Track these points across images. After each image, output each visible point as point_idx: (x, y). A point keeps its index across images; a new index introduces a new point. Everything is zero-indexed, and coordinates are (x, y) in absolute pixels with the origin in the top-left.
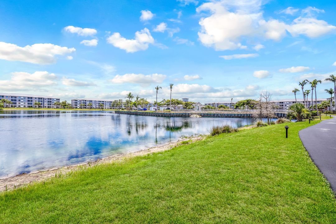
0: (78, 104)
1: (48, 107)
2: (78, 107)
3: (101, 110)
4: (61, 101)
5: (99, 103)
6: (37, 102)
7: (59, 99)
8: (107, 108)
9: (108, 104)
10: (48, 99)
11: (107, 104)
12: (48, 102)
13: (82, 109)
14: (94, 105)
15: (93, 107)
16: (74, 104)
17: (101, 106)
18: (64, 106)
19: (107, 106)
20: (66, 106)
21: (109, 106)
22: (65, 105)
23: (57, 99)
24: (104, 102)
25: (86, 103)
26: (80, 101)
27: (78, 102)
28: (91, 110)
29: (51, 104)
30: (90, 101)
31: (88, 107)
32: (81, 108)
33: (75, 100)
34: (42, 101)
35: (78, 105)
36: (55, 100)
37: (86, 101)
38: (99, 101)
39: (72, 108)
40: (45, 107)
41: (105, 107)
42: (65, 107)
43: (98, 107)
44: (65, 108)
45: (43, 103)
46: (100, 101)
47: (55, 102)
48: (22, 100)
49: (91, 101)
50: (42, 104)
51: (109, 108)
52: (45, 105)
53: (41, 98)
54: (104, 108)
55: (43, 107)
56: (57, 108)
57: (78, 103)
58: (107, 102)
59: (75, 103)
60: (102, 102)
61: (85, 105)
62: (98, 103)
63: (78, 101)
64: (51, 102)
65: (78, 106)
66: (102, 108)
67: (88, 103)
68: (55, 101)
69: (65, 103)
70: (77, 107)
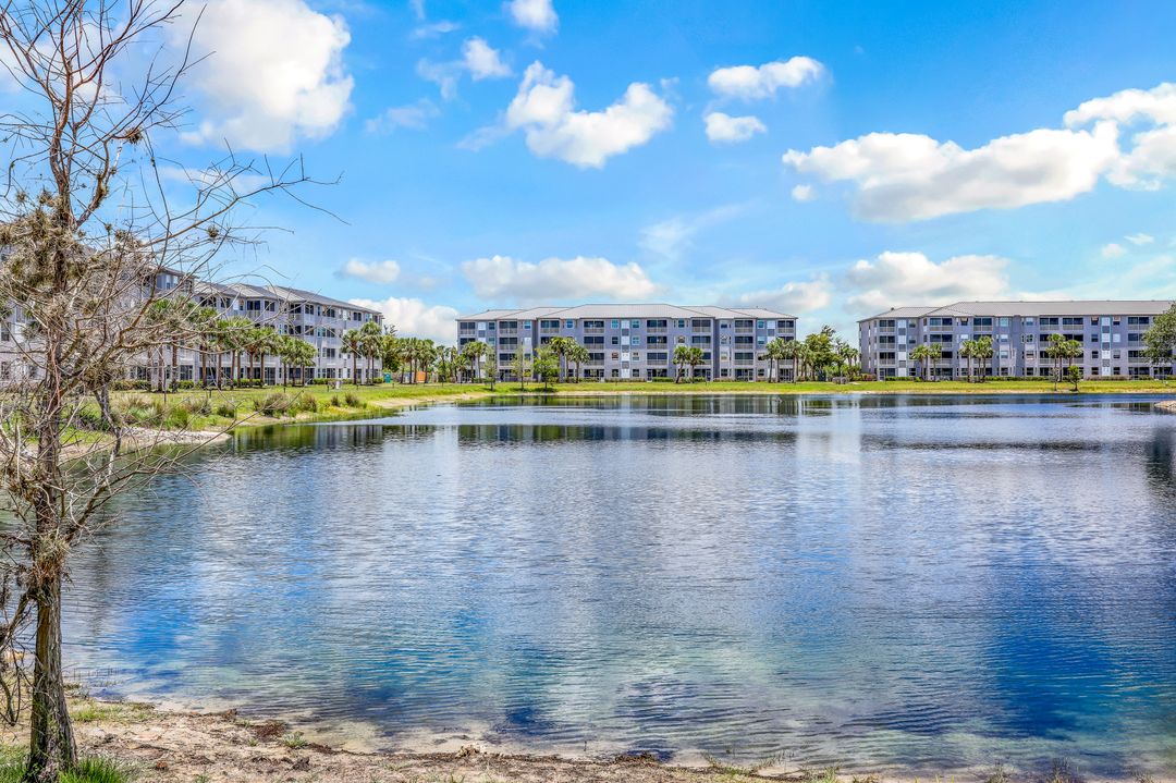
0: (902, 347)
1: (739, 372)
2: (902, 372)
3: (1064, 388)
4: (801, 337)
5: (1044, 338)
6: (688, 347)
7: (791, 323)
8: (1106, 372)
9: (1117, 338)
10: (739, 322)
11: (1105, 338)
12: (739, 340)
13: (923, 379)
14: (1004, 349)
15: (1003, 364)
16: (876, 348)
17: (1063, 354)
18: (819, 363)
19: (1106, 355)
20: (828, 361)
21: (1124, 352)
22: (821, 360)
23: (781, 323)
24: (1087, 322)
25: (948, 338)
26: (914, 324)
27: (902, 332)
28: (987, 388)
29: (750, 356)
30: (977, 321)
31: (963, 364)
32: (916, 374)
33: (883, 323)
34: (708, 338)
35: (902, 356)
36: (772, 325)
37: (947, 321)
38: (1043, 320)
39: (862, 374)
40: (725, 373)
41: (1088, 363)
42: (826, 368)
43: (1035, 363)
44: (822, 378)
45: (711, 351)
46: (1054, 320)
47: (771, 340)
48: (625, 340)
49: (988, 321)
50: (707, 356)
51: (1124, 373)
52: (723, 364)
53: (705, 323)
54: (1088, 373)
55: (716, 375)
56: (784, 375)
57: (902, 340)
58: (1106, 322)
59: (882, 339)
60: (1067, 320)
61: (947, 355)
62: (1037, 330)
63: (902, 325)
64: (750, 339)
65: (902, 364)
66: (1069, 375)
67: (962, 339)
68: (771, 332)
69: (825, 346)
70: (892, 371)
